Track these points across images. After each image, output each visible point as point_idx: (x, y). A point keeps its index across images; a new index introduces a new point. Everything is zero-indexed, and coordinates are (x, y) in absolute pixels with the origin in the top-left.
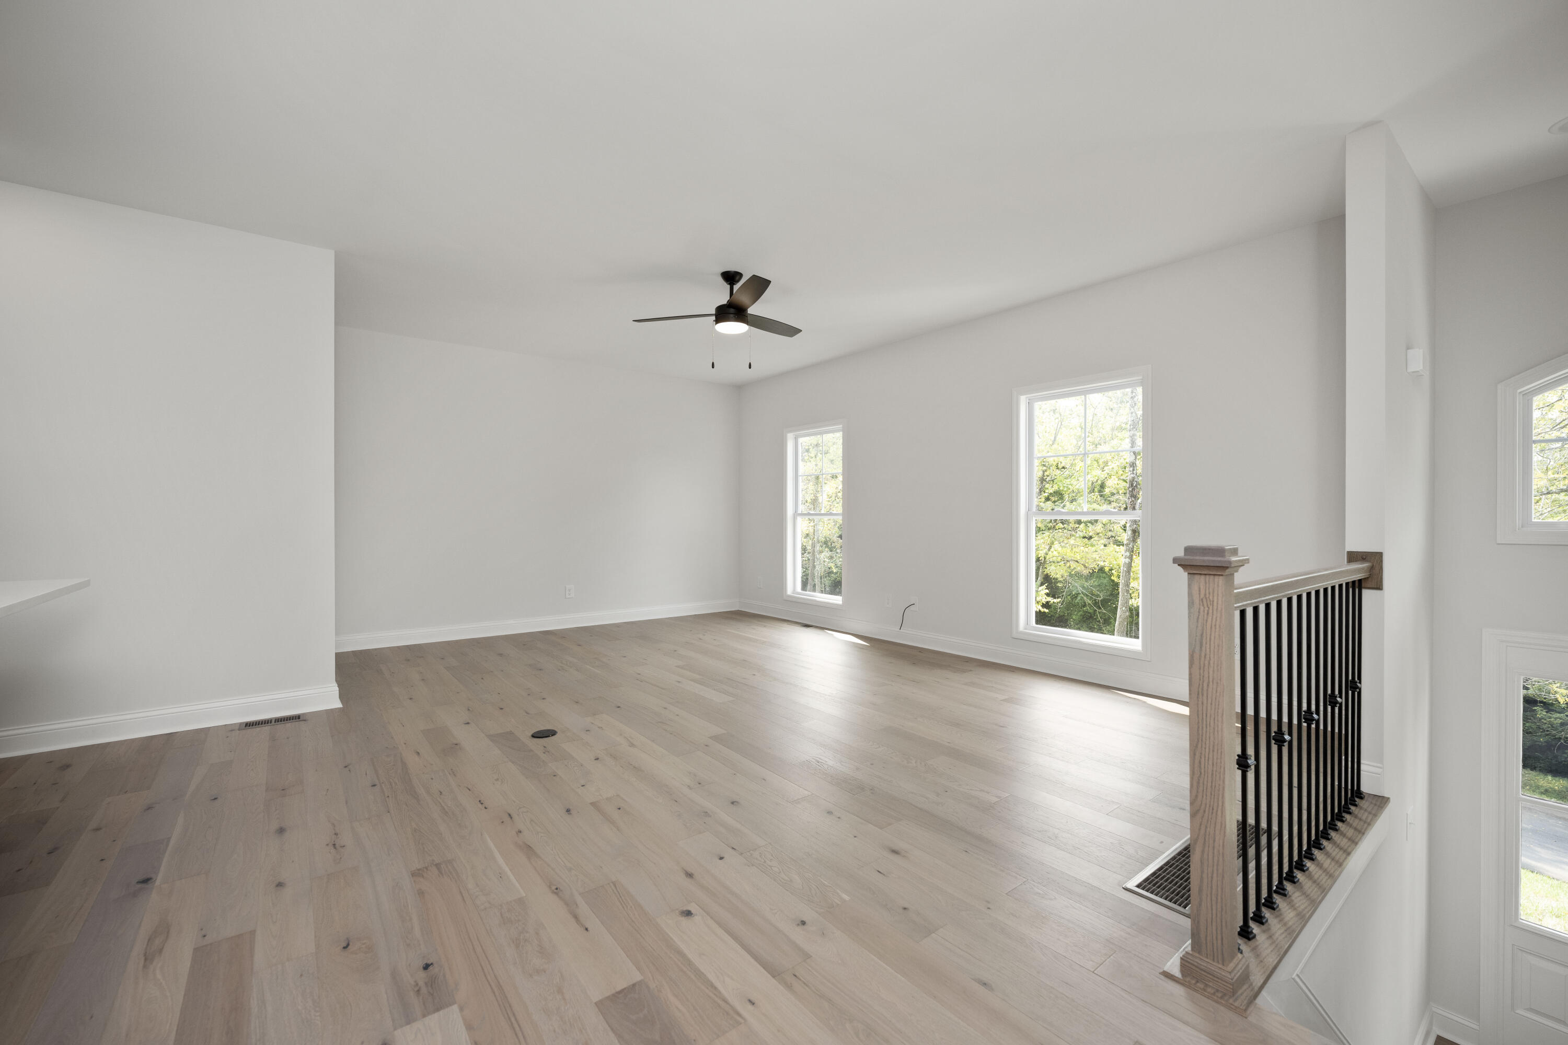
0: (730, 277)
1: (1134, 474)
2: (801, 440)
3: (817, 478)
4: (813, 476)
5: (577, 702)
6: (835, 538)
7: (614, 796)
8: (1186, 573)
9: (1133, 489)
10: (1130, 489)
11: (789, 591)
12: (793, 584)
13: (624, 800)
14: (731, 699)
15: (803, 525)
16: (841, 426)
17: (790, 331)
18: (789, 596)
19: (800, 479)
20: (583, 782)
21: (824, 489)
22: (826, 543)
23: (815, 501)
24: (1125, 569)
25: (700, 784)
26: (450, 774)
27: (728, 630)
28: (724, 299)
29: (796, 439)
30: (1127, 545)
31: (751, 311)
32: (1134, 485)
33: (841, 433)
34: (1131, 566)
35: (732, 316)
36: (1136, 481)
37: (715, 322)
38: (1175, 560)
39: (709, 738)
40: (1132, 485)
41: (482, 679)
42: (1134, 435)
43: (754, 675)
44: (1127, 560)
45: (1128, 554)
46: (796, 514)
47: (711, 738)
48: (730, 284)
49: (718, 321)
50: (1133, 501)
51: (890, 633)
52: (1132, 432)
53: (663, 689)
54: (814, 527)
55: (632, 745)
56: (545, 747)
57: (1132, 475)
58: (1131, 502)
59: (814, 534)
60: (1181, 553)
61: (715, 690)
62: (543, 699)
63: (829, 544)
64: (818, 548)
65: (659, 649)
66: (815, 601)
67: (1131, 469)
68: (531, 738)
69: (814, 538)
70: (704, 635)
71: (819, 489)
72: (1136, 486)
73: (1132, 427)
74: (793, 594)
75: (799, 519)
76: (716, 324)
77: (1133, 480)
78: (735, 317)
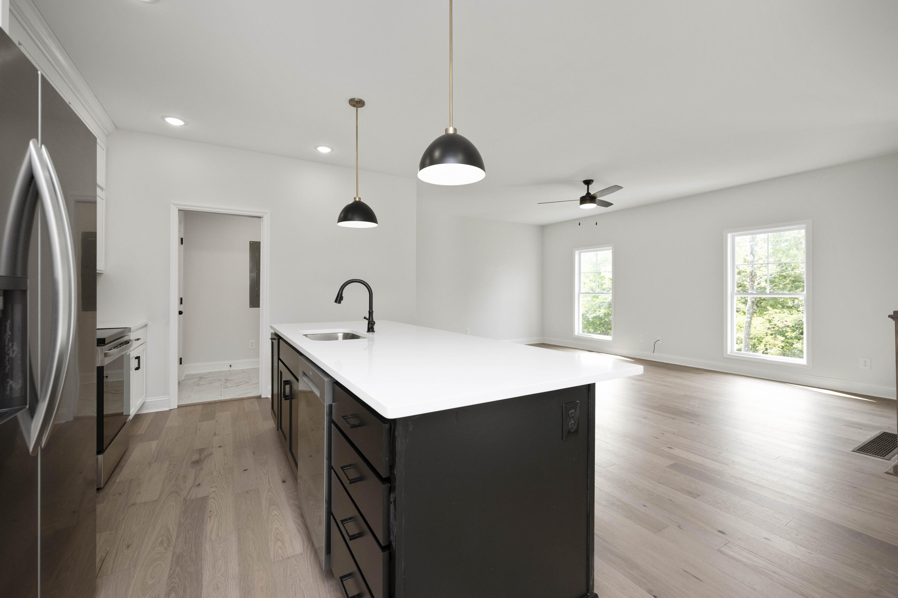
0: (588, 182)
1: (753, 268)
2: (582, 254)
8: (894, 321)
9: (752, 277)
10: (751, 277)
12: (578, 330)
16: (613, 247)
18: (575, 336)
19: (582, 274)
24: (747, 325)
29: (580, 254)
32: (753, 274)
33: (613, 250)
34: (751, 323)
35: (589, 201)
37: (579, 204)
38: (890, 316)
40: (752, 275)
44: (749, 320)
46: (580, 293)
49: (581, 203)
50: (752, 284)
51: (644, 355)
58: (751, 285)
60: (892, 314)
66: (594, 338)
72: (755, 275)
74: (577, 334)
75: (581, 295)
77: (753, 272)
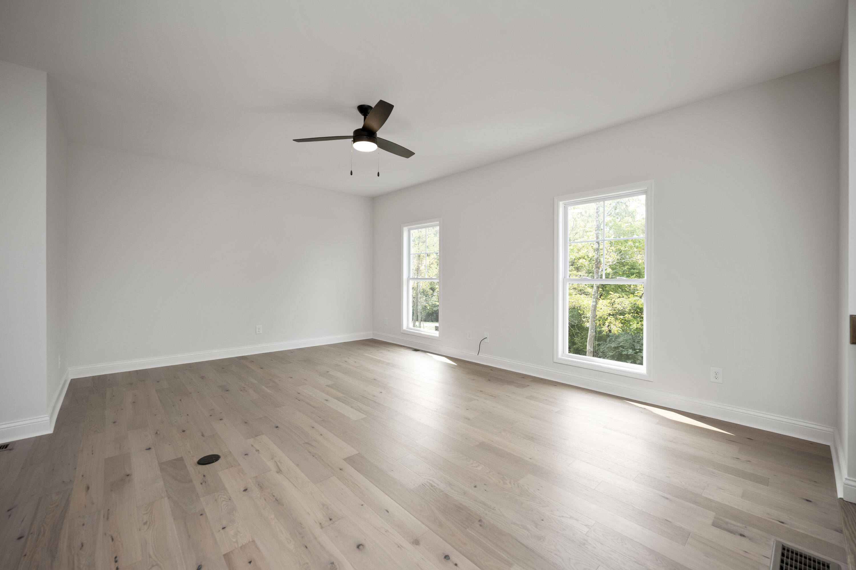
0: (364, 110)
2: (412, 232)
3: (419, 256)
4: (417, 255)
5: (246, 423)
6: (428, 290)
7: (249, 542)
11: (405, 327)
12: (408, 323)
13: (258, 548)
14: (364, 416)
15: (412, 283)
16: (439, 222)
17: (407, 153)
18: (405, 330)
19: (412, 256)
20: (224, 523)
21: (423, 262)
22: (423, 292)
23: (418, 269)
24: (593, 308)
25: (331, 519)
26: (104, 517)
27: (365, 354)
28: (360, 125)
29: (409, 230)
30: (594, 295)
31: (380, 134)
32: (598, 261)
33: (438, 227)
34: (596, 307)
35: (365, 137)
36: (599, 259)
37: (353, 142)
39: (343, 459)
41: (180, 400)
42: (598, 233)
43: (381, 392)
45: (594, 300)
46: (409, 279)
47: (345, 460)
48: (363, 115)
49: (354, 141)
51: (471, 356)
52: (597, 232)
53: (314, 407)
54: (417, 284)
55: (279, 471)
56: (204, 476)
57: (597, 256)
59: (417, 288)
61: (352, 408)
62: (221, 420)
63: (425, 293)
64: (419, 296)
65: (317, 371)
66: (421, 334)
67: (597, 252)
68: (198, 465)
69: (417, 290)
70: (349, 358)
71: (420, 263)
73: (597, 229)
74: (407, 329)
75: (410, 281)
76: (354, 143)
78: (367, 138)
